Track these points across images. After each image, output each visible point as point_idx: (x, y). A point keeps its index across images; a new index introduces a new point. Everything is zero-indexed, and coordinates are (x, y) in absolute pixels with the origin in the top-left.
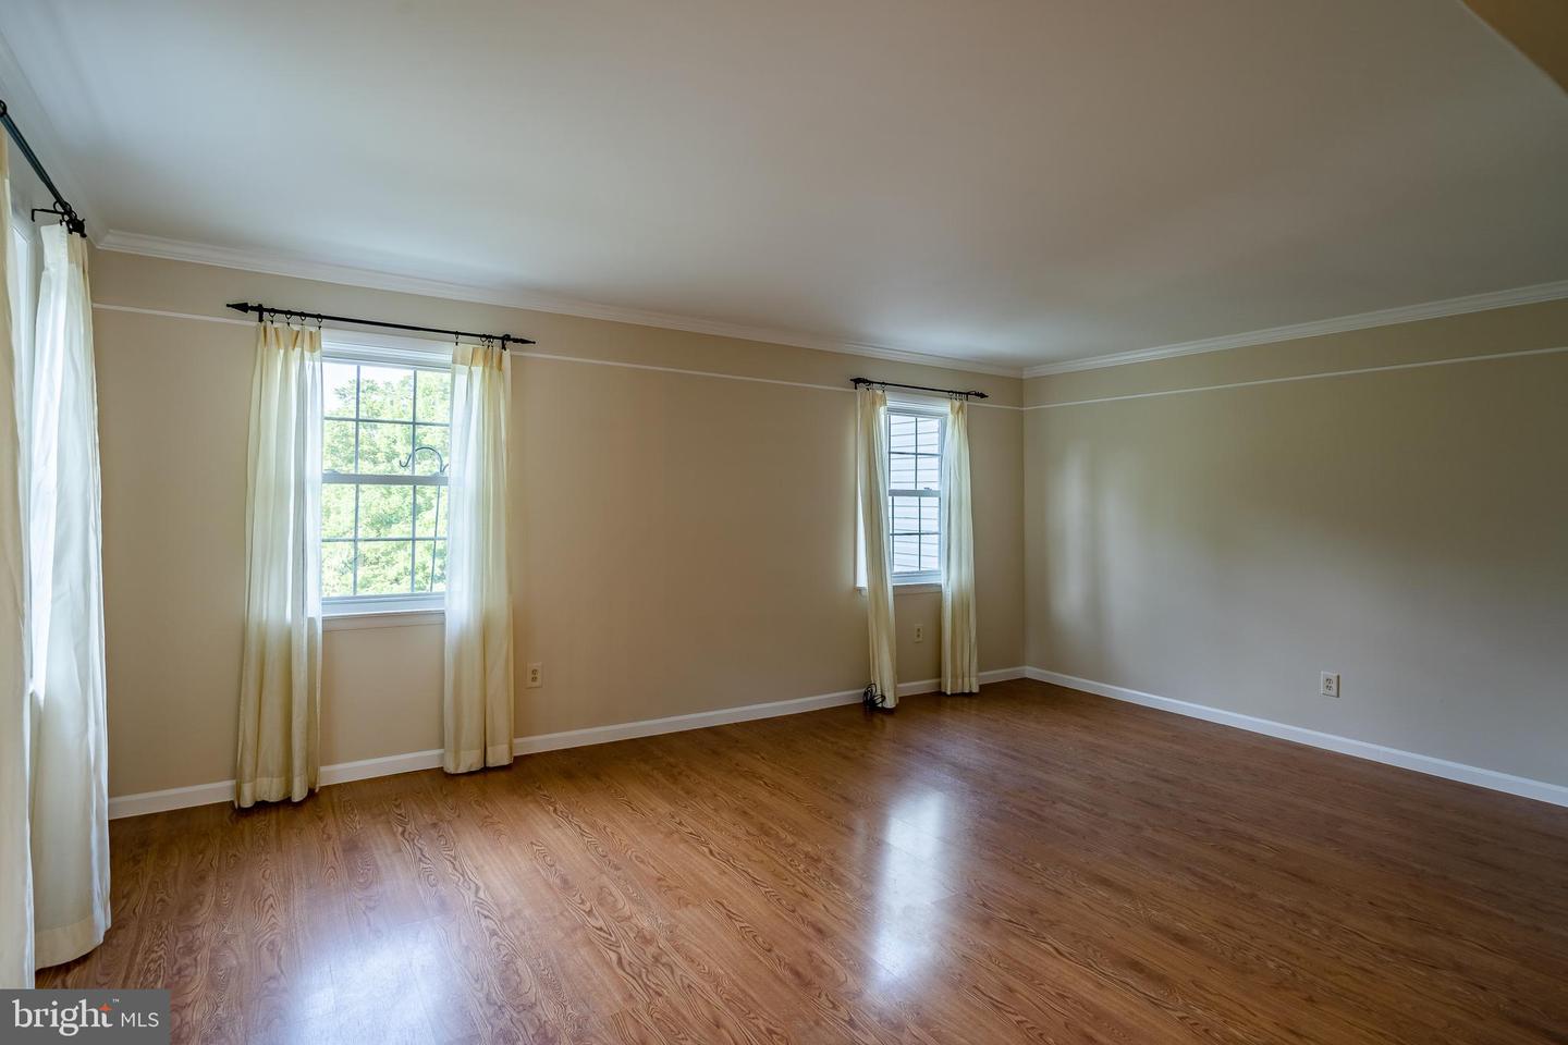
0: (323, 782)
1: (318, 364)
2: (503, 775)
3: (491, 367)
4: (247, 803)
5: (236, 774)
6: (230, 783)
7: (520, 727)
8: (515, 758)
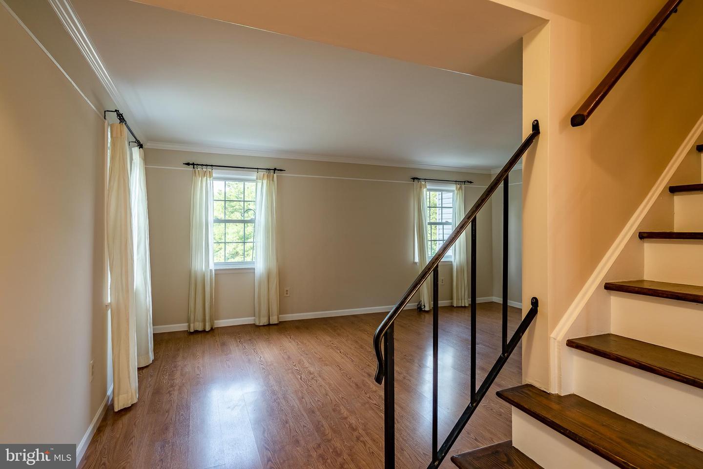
0: (216, 326)
1: (211, 181)
2: (275, 327)
3: (270, 180)
4: (192, 330)
5: (189, 321)
6: (187, 324)
7: (281, 311)
8: (280, 322)
